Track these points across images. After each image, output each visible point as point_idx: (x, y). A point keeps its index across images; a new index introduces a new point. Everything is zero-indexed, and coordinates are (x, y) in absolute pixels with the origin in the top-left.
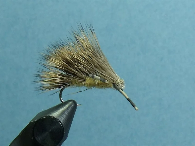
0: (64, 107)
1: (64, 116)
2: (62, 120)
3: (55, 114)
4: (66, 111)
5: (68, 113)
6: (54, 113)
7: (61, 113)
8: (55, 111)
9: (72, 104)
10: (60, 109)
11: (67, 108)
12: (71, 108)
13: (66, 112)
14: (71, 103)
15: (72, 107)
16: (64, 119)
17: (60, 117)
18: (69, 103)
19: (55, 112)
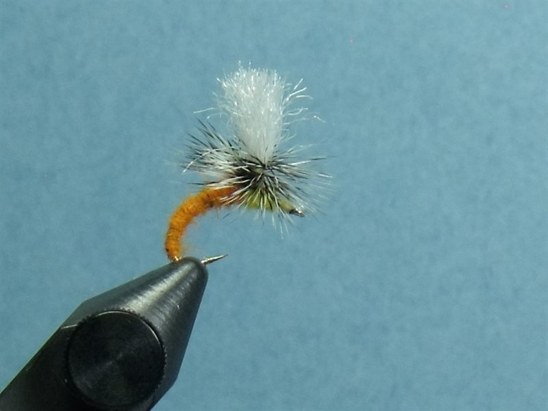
0: (165, 280)
1: (167, 310)
2: (159, 321)
3: (137, 305)
4: (172, 294)
5: (178, 299)
6: (135, 301)
7: (155, 299)
8: (136, 295)
9: (190, 272)
10: (154, 288)
11: (177, 286)
12: (188, 284)
13: (174, 296)
14: (187, 267)
15: (191, 281)
16: (167, 319)
17: (154, 314)
18: (181, 270)
19: (136, 298)
